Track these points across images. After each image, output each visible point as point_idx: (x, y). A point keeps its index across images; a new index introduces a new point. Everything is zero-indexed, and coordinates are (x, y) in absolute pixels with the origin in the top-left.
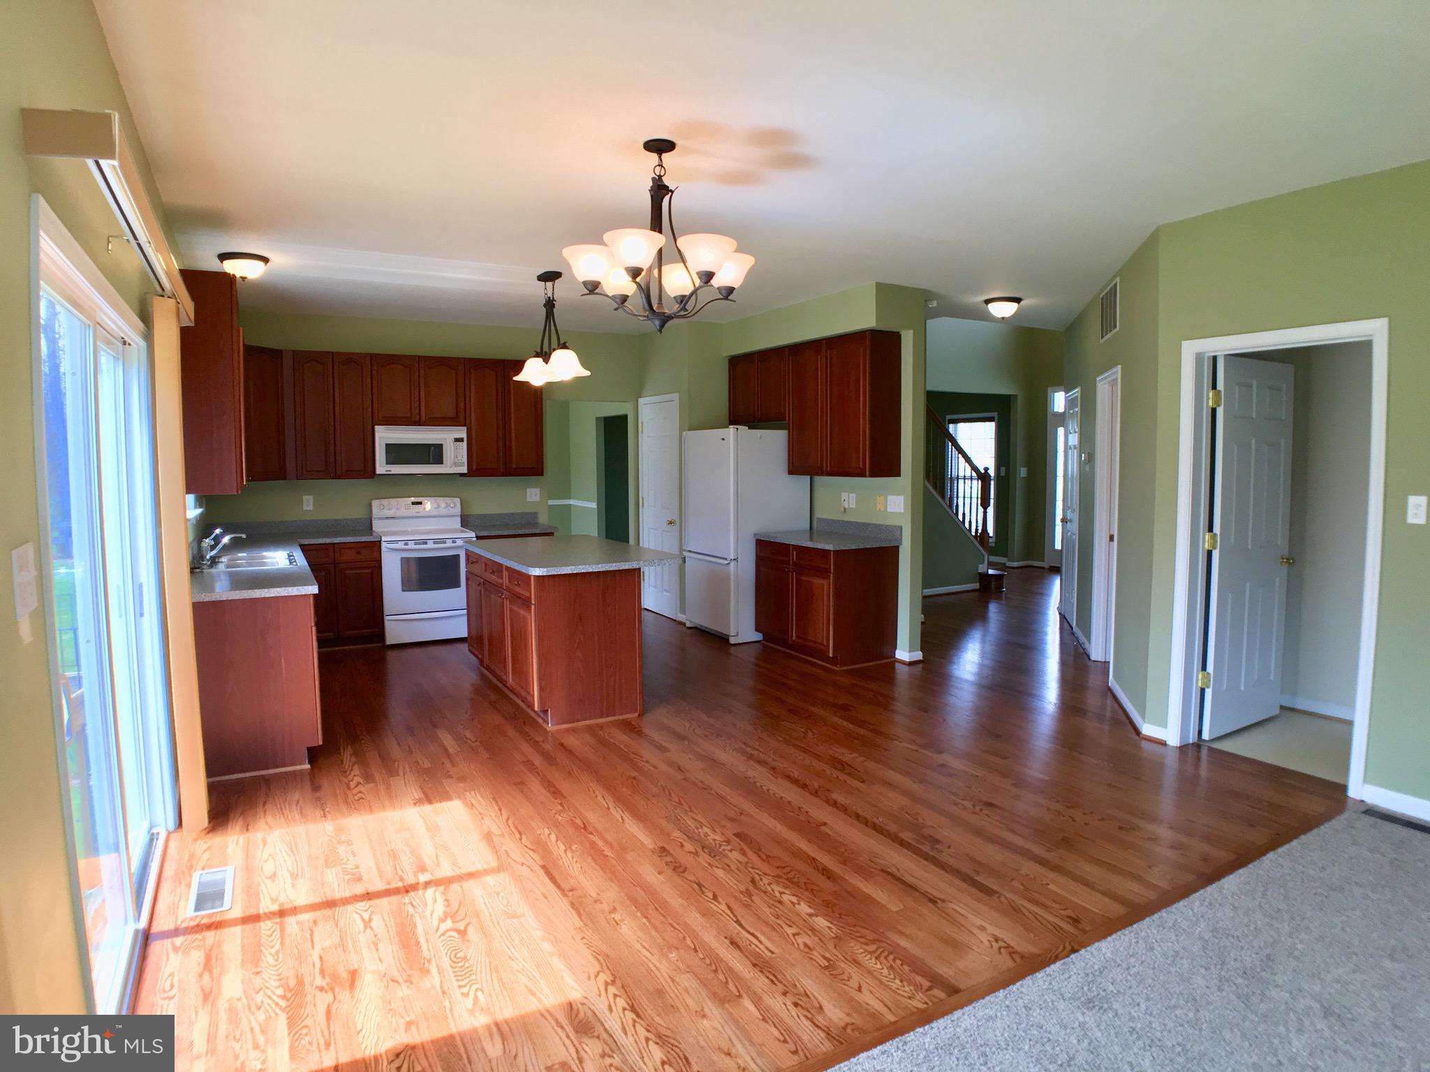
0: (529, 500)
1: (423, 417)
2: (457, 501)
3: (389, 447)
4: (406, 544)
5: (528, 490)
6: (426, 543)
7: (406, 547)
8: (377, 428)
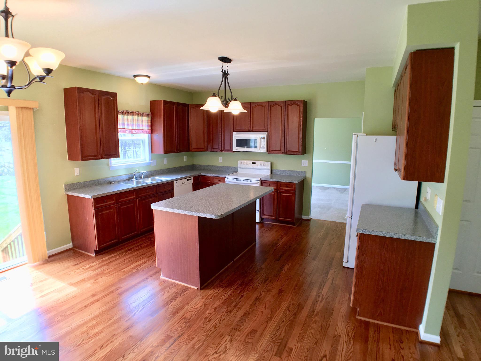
0: (302, 165)
1: (251, 129)
2: (269, 164)
3: (238, 140)
4: (233, 180)
5: (303, 161)
6: (241, 180)
7: (233, 181)
8: (234, 133)
